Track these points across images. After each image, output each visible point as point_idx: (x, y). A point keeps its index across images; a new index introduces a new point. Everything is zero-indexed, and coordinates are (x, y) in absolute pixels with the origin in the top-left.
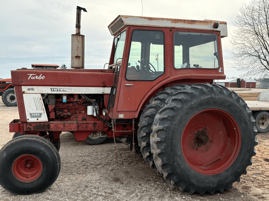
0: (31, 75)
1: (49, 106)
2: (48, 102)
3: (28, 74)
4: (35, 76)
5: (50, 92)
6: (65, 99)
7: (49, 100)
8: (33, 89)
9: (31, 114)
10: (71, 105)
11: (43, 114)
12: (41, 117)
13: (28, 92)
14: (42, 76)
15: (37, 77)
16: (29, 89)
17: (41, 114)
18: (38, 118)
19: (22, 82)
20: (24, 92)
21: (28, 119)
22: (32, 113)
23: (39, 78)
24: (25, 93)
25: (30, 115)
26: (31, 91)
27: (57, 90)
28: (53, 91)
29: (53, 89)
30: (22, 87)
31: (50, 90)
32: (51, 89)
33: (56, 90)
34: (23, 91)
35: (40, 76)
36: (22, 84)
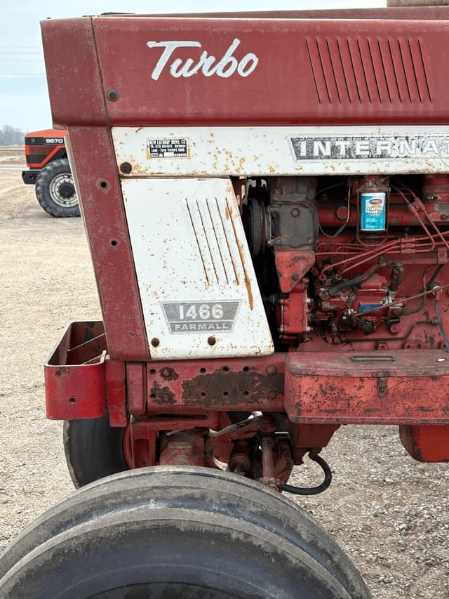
0: (170, 46)
1: (282, 258)
2: (275, 234)
3: (151, 44)
4: (194, 54)
5: (287, 165)
6: (374, 207)
7: (276, 218)
8: (180, 149)
9: (171, 310)
10: (408, 244)
11: (244, 308)
12: (229, 326)
13: (155, 165)
14: (239, 55)
15: (206, 61)
16: (157, 150)
17: (230, 309)
18: (217, 335)
19: (113, 97)
20: (127, 168)
21: (156, 343)
22: (180, 299)
23: (219, 70)
24: (135, 172)
25: (170, 317)
26: (169, 163)
27: (335, 149)
28: (310, 156)
29: (310, 143)
30: (118, 132)
31: (288, 149)
32: (295, 142)
33: (327, 152)
34: (120, 162)
35: (228, 57)
36: (115, 109)
